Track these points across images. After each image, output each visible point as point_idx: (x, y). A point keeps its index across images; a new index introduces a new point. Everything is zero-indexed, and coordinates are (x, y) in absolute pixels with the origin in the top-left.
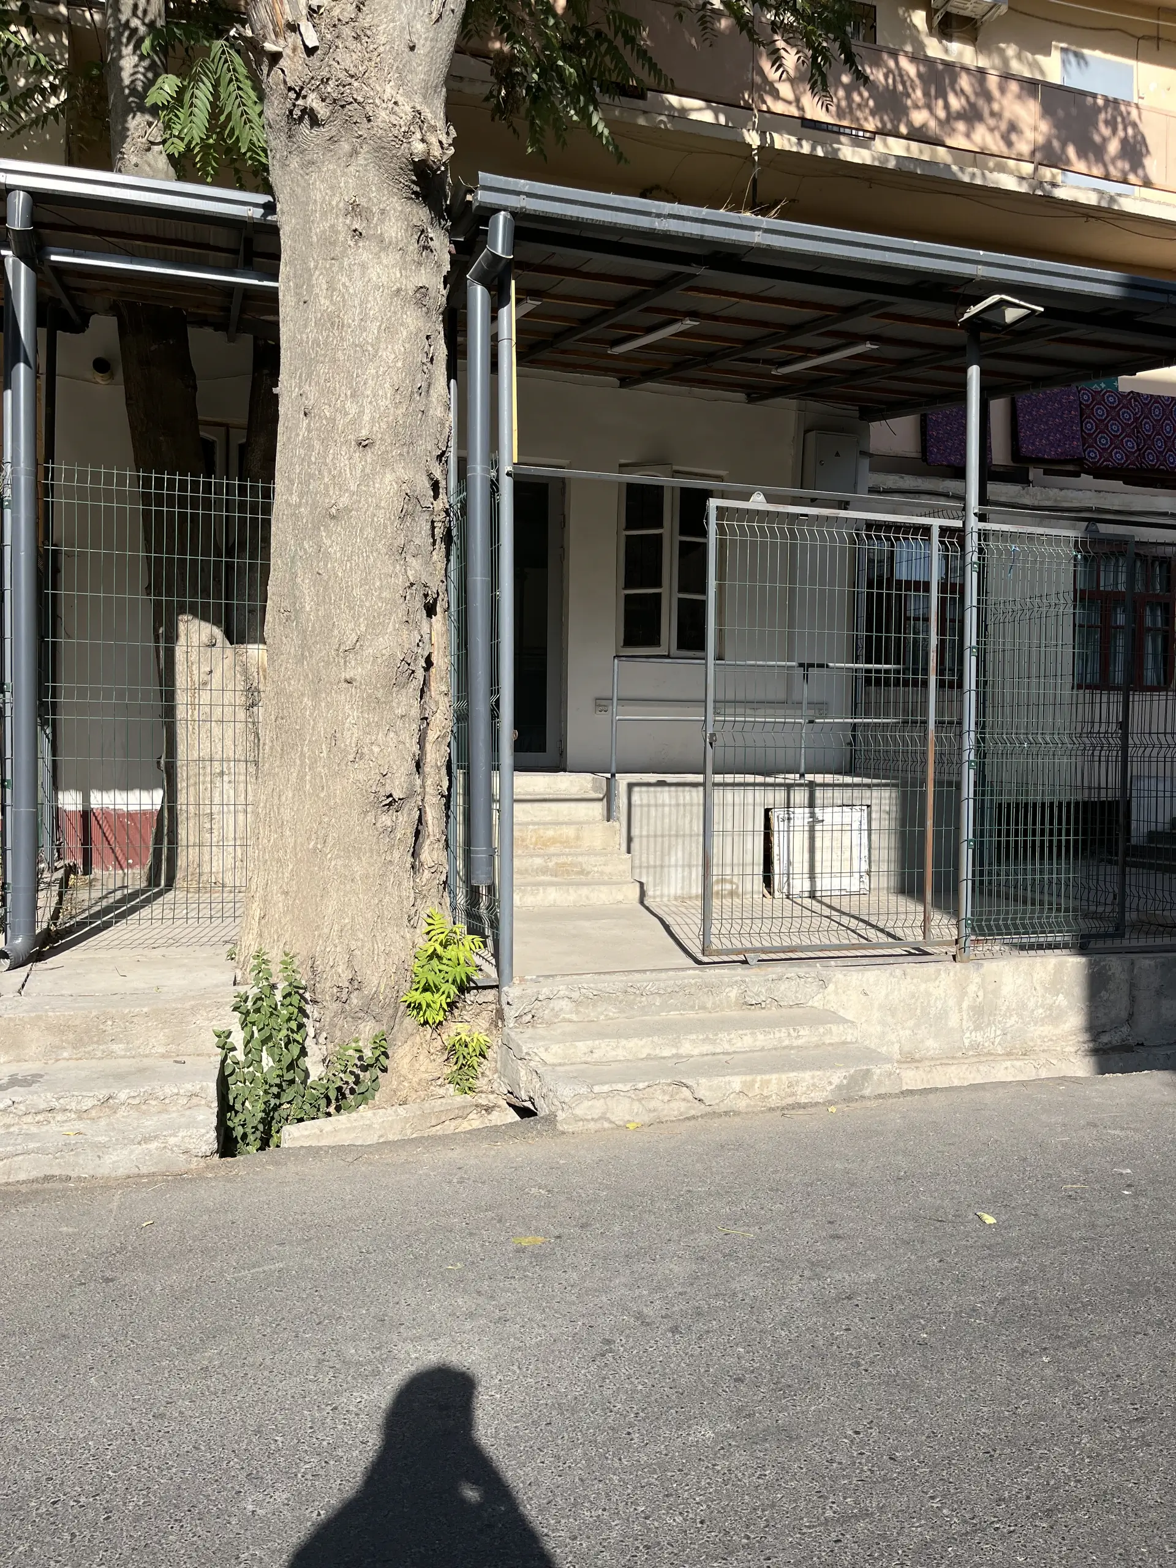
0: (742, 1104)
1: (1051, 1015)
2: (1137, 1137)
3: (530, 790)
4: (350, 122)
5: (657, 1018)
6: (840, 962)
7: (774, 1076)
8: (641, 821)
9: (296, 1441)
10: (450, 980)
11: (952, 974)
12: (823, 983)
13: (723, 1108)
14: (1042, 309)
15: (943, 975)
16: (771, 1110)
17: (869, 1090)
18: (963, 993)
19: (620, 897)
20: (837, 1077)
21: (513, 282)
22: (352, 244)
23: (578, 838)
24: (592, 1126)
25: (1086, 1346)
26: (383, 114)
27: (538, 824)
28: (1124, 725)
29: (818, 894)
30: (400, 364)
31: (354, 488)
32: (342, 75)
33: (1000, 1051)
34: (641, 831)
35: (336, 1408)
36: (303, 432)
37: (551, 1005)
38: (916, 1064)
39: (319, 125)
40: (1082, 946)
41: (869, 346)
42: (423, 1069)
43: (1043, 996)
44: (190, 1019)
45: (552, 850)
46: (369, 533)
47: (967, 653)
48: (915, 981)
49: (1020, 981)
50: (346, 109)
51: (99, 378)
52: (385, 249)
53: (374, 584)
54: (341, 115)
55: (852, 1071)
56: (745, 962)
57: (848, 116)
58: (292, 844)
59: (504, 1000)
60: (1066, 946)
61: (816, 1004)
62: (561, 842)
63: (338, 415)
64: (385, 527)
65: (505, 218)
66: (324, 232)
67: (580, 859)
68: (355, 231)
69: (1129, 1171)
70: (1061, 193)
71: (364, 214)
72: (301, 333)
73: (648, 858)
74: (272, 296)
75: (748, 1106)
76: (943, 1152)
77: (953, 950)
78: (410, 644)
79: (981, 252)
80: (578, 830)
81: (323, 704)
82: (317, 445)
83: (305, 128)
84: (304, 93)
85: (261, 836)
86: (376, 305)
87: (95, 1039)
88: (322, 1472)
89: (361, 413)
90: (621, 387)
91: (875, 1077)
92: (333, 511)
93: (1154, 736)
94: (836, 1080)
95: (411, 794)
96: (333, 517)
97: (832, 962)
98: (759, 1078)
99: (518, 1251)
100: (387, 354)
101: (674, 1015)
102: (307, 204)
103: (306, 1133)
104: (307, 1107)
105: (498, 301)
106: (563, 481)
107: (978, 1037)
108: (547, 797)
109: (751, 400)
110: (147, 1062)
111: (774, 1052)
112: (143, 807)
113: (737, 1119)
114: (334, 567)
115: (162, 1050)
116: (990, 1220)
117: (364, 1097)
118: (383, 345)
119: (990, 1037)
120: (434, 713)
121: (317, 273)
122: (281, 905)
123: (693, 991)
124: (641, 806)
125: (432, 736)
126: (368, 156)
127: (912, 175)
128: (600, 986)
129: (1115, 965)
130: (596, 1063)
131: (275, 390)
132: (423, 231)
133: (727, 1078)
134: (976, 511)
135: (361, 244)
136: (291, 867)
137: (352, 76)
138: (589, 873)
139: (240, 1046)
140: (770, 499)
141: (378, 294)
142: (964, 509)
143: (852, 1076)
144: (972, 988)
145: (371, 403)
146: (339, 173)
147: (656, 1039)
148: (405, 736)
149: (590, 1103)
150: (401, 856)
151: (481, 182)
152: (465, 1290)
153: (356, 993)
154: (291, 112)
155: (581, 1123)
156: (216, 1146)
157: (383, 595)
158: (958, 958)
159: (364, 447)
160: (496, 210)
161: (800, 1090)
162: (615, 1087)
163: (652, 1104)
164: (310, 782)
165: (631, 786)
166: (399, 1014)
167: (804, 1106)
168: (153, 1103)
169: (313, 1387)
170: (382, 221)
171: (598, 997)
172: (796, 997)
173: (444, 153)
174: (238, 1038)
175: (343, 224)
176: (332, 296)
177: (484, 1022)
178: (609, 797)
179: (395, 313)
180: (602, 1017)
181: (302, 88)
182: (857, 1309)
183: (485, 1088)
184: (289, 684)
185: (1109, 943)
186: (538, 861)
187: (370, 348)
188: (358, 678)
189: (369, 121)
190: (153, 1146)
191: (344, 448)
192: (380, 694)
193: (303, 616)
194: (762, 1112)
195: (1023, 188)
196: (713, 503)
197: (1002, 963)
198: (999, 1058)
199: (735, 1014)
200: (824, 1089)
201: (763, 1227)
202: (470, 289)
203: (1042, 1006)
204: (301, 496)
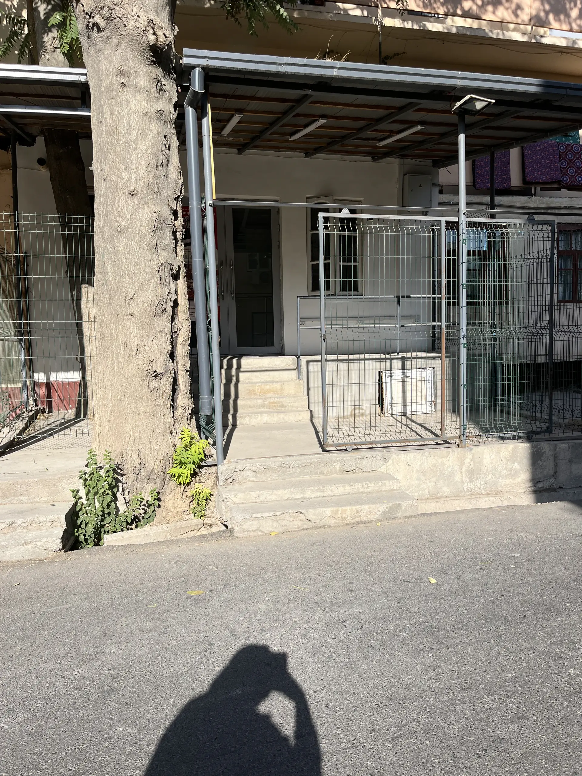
0: (332, 522)
1: (510, 474)
2: (532, 537)
3: (261, 365)
4: (116, 28)
5: (297, 479)
6: (396, 449)
7: (348, 508)
8: (314, 380)
9: (37, 693)
10: (191, 463)
11: (456, 454)
12: (386, 460)
13: (321, 524)
14: (494, 101)
15: (451, 454)
16: (347, 524)
17: (400, 514)
18: (462, 463)
19: (300, 418)
20: (383, 508)
21: (209, 105)
22: (121, 90)
23: (282, 389)
24: (252, 534)
25: (454, 648)
26: (132, 23)
27: (261, 382)
28: (551, 322)
29: (408, 414)
30: (149, 151)
31: (128, 216)
32: (110, 4)
33: (483, 492)
34: (314, 385)
35: (63, 677)
36: (104, 190)
37: (242, 474)
38: (438, 500)
39: (101, 31)
40: (529, 437)
41: (419, 127)
42: (179, 506)
43: (506, 464)
44: (58, 484)
45: (269, 395)
46: (137, 239)
47: (461, 287)
48: (436, 457)
49: (493, 457)
50: (113, 22)
51: (41, 168)
52: (138, 91)
53: (141, 265)
54: (112, 25)
55: (391, 505)
56: (346, 450)
57: (429, 7)
58: (110, 397)
59: (219, 471)
60: (519, 438)
61: (382, 471)
62: (273, 392)
63: (119, 179)
64: (146, 235)
65: (199, 71)
66: (107, 85)
67: (281, 400)
68: (122, 83)
69: (519, 555)
70: (545, 41)
71: (126, 74)
72: (100, 138)
73: (318, 398)
74: (87, 119)
75: (335, 523)
76: (425, 546)
77: (458, 441)
78: (163, 294)
79: (460, 72)
80: (282, 385)
81: (120, 327)
82: (110, 195)
83: (95, 33)
84: (92, 15)
85: (97, 393)
86: (135, 121)
87: (13, 494)
88: (43, 709)
89: (130, 178)
90: (306, 157)
91: (403, 508)
92: (119, 229)
93: (571, 327)
94: (382, 510)
95: (167, 370)
96: (119, 232)
97: (392, 449)
98: (340, 509)
99: (187, 598)
100: (142, 147)
101: (307, 477)
102: (99, 72)
103: (115, 539)
104: (117, 526)
105: (200, 115)
106: (278, 208)
107: (472, 485)
108: (268, 369)
109: (374, 160)
110: (37, 505)
111: (355, 495)
112: (75, 380)
113: (328, 530)
114: (121, 257)
115: (46, 499)
116: (433, 581)
117: (148, 520)
118: (140, 142)
119: (477, 485)
120: (181, 329)
121: (105, 106)
122: (107, 427)
123: (316, 465)
124: (314, 372)
125: (180, 340)
126: (126, 44)
127: (464, 35)
128: (267, 464)
129: (546, 447)
130: (262, 502)
131: (91, 169)
132: (158, 82)
133: (324, 509)
134: (465, 212)
135: (125, 90)
136: (110, 408)
137: (115, 5)
138: (286, 406)
139: (84, 497)
140: (352, 211)
141: (136, 115)
142: (458, 211)
143: (391, 507)
144: (467, 461)
145: (135, 172)
146: (113, 55)
147: (292, 490)
148: (163, 341)
149: (251, 523)
150: (165, 402)
151: (184, 53)
152: (153, 618)
153: (143, 469)
154: (88, 25)
155: (246, 533)
156: (62, 546)
157: (146, 271)
158: (460, 445)
159: (133, 195)
160: (193, 67)
161: (362, 514)
162: (264, 514)
163: (284, 523)
164: (117, 365)
165: (308, 362)
166: (167, 479)
167: (364, 523)
168: (34, 525)
169: (57, 666)
170: (136, 77)
171: (266, 469)
172: (372, 467)
173: (167, 40)
174: (82, 493)
175: (115, 80)
176: (113, 118)
177: (210, 483)
178: (298, 368)
179: (146, 125)
180: (269, 479)
181: (91, 13)
182: (344, 628)
183: (210, 515)
184: (105, 317)
185: (542, 436)
186: (260, 401)
187: (133, 144)
188: (136, 313)
189: (125, 26)
190: (30, 546)
191: (123, 196)
192: (147, 320)
193: (109, 283)
194: (342, 526)
195: (525, 39)
196: (321, 215)
197: (483, 448)
198: (482, 496)
199: (339, 476)
200: (376, 514)
201: (316, 586)
202: (186, 109)
203: (506, 469)
204: (104, 222)
